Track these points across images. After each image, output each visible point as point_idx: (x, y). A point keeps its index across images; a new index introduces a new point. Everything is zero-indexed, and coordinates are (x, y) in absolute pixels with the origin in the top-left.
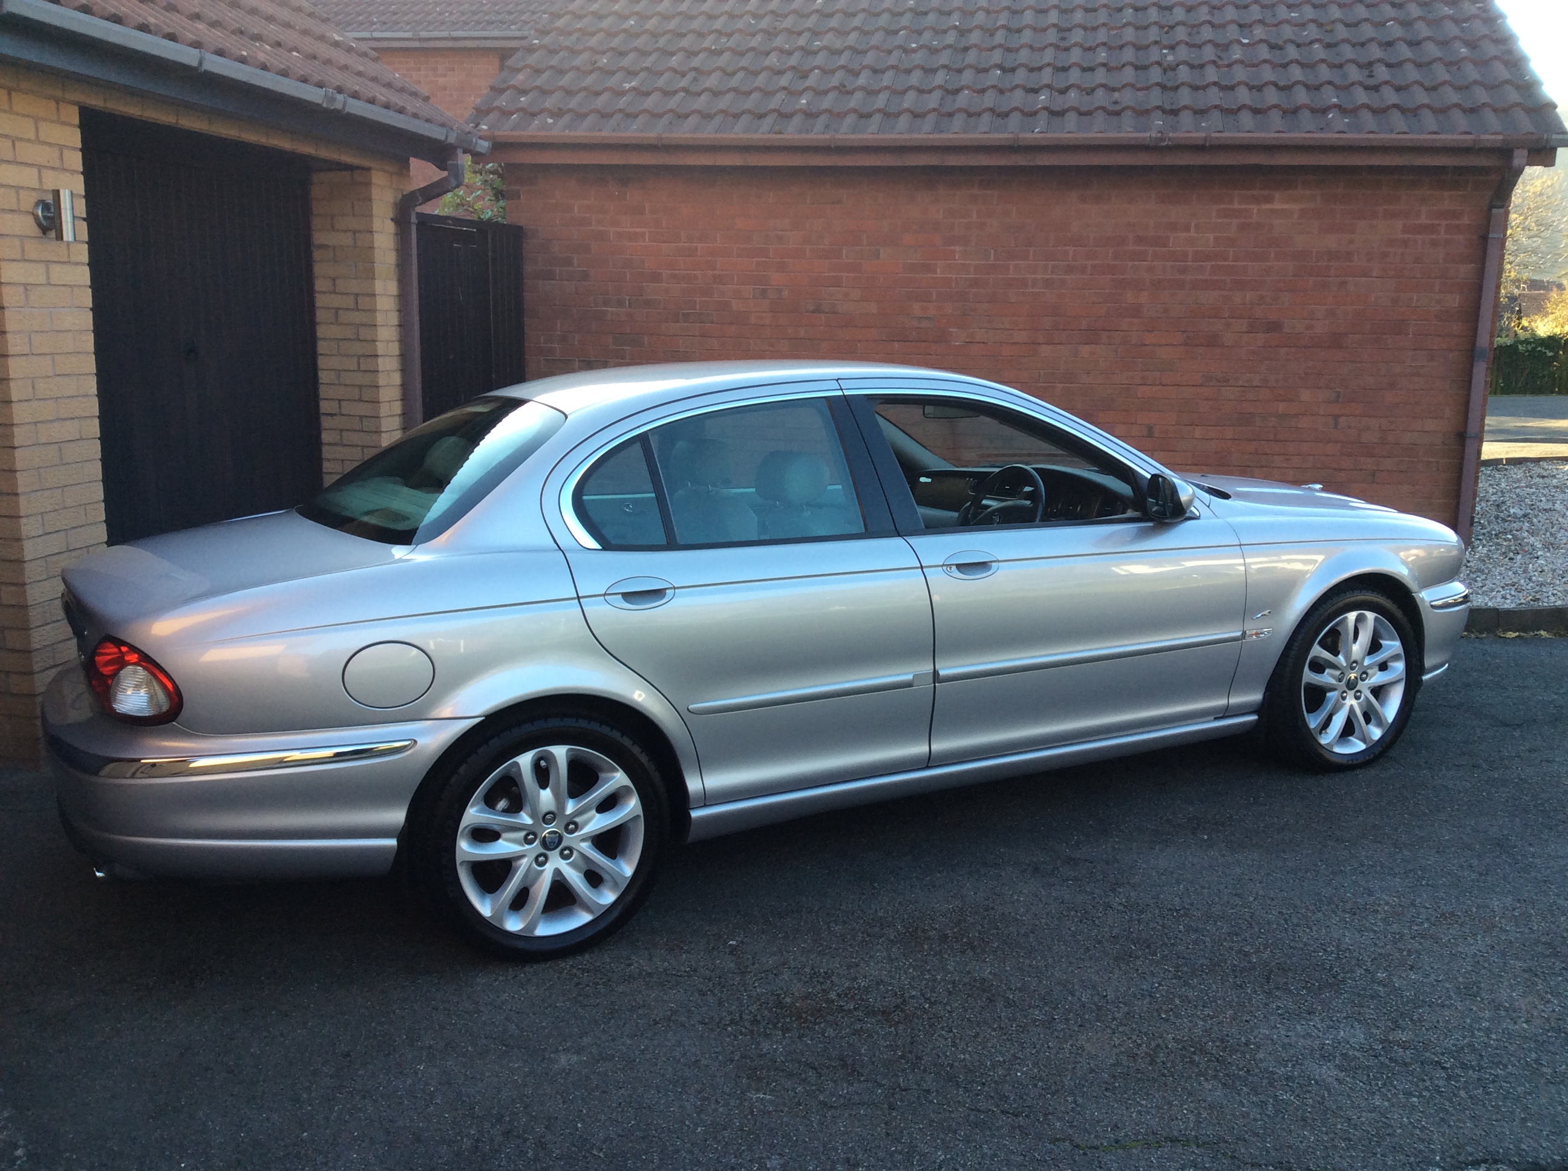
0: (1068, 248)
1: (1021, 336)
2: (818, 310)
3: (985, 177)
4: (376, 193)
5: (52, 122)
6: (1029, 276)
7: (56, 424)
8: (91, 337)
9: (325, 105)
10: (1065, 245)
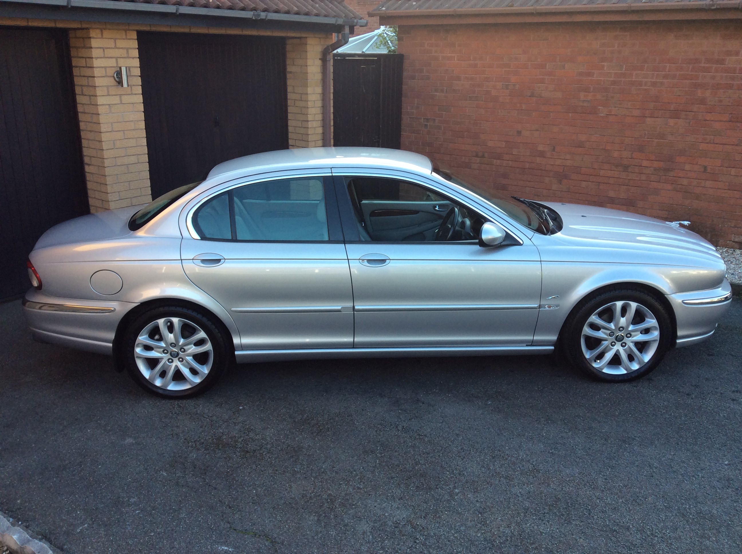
0: (666, 64)
1: (637, 113)
2: (532, 96)
3: (623, 26)
4: (309, 48)
5: (124, 39)
6: (643, 80)
7: (125, 158)
8: (143, 123)
9: (254, 18)
10: (665, 63)
